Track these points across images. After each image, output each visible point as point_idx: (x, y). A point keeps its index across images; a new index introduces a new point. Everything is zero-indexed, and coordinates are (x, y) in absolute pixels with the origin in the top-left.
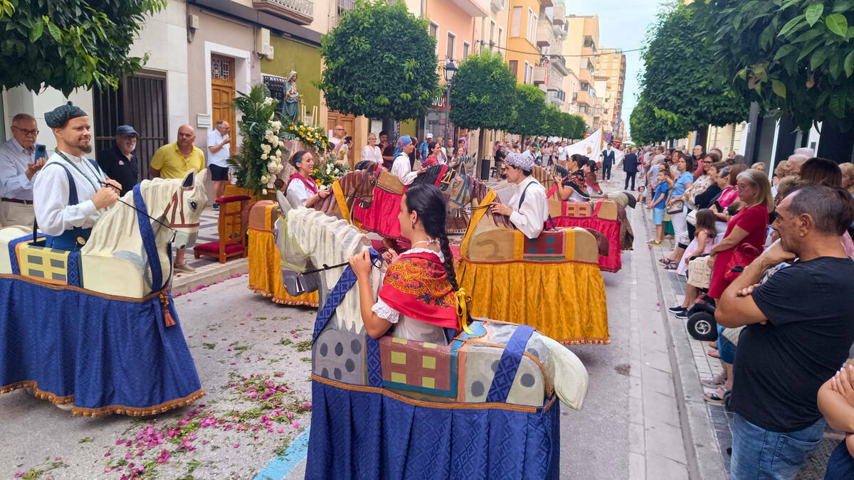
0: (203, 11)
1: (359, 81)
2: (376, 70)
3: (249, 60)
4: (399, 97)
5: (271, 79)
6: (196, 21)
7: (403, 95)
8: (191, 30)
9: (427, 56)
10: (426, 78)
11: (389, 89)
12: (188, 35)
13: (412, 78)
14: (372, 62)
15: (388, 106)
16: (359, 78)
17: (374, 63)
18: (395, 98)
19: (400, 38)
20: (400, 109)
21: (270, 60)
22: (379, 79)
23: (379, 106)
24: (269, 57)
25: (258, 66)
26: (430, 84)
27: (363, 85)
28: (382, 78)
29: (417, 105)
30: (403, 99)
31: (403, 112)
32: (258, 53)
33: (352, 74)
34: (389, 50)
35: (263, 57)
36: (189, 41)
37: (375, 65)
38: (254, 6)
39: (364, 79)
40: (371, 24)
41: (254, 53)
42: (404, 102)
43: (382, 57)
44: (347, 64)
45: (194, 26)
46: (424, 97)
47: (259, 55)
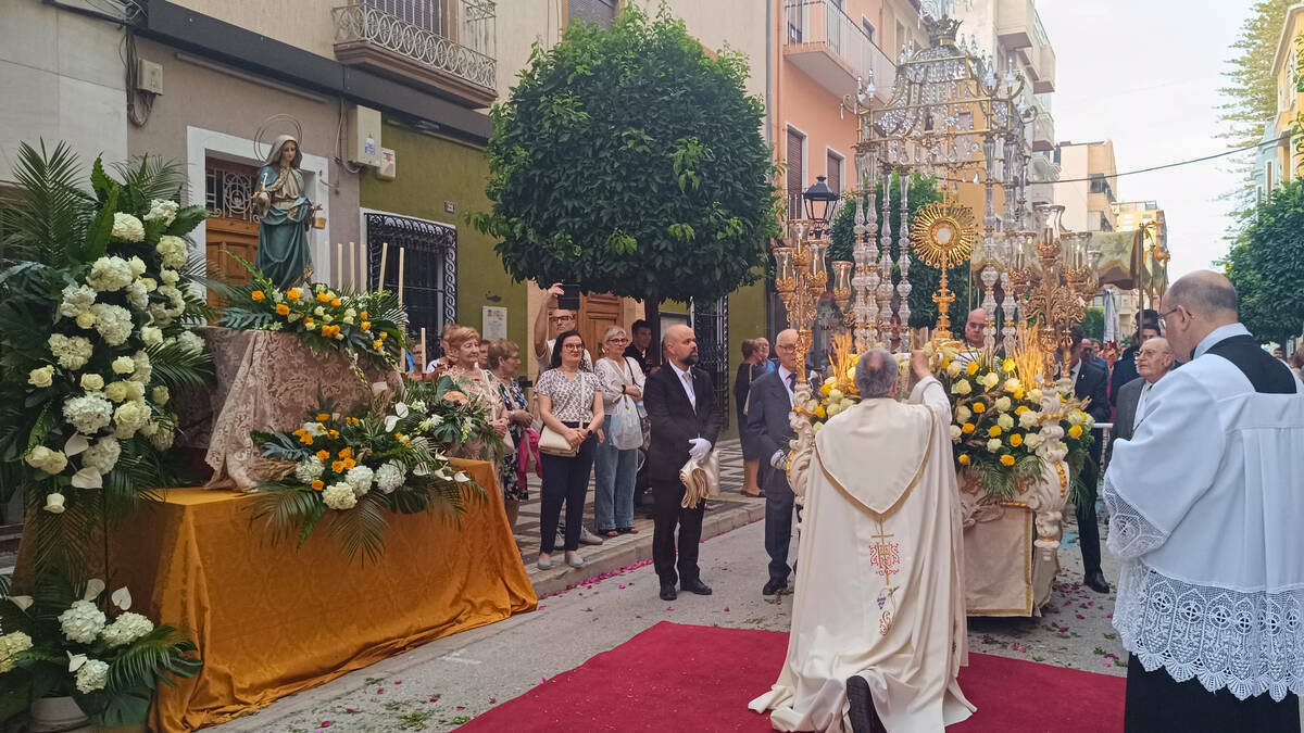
0: (179, 56)
1: (565, 203)
2: (605, 173)
3: (325, 178)
4: (666, 235)
5: (389, 221)
6: (153, 74)
7: (675, 229)
8: (139, 97)
9: (736, 137)
10: (735, 191)
11: (636, 216)
12: (130, 107)
13: (696, 183)
14: (596, 153)
15: (637, 257)
16: (568, 195)
17: (602, 155)
18: (653, 236)
19: (664, 93)
20: (669, 264)
21: (386, 180)
22: (613, 192)
23: (617, 258)
24: (382, 172)
25: (351, 191)
26: (748, 204)
27: (575, 212)
28: (619, 189)
29: (714, 253)
30: (673, 239)
31: (678, 272)
32: (350, 162)
33: (550, 188)
34: (638, 125)
35: (365, 172)
36: (133, 122)
37: (602, 159)
38: (337, 57)
39: (578, 196)
40: (597, 70)
41: (339, 161)
42: (680, 247)
43: (619, 137)
44: (538, 164)
45: (146, 86)
46: (730, 232)
47: (354, 165)
